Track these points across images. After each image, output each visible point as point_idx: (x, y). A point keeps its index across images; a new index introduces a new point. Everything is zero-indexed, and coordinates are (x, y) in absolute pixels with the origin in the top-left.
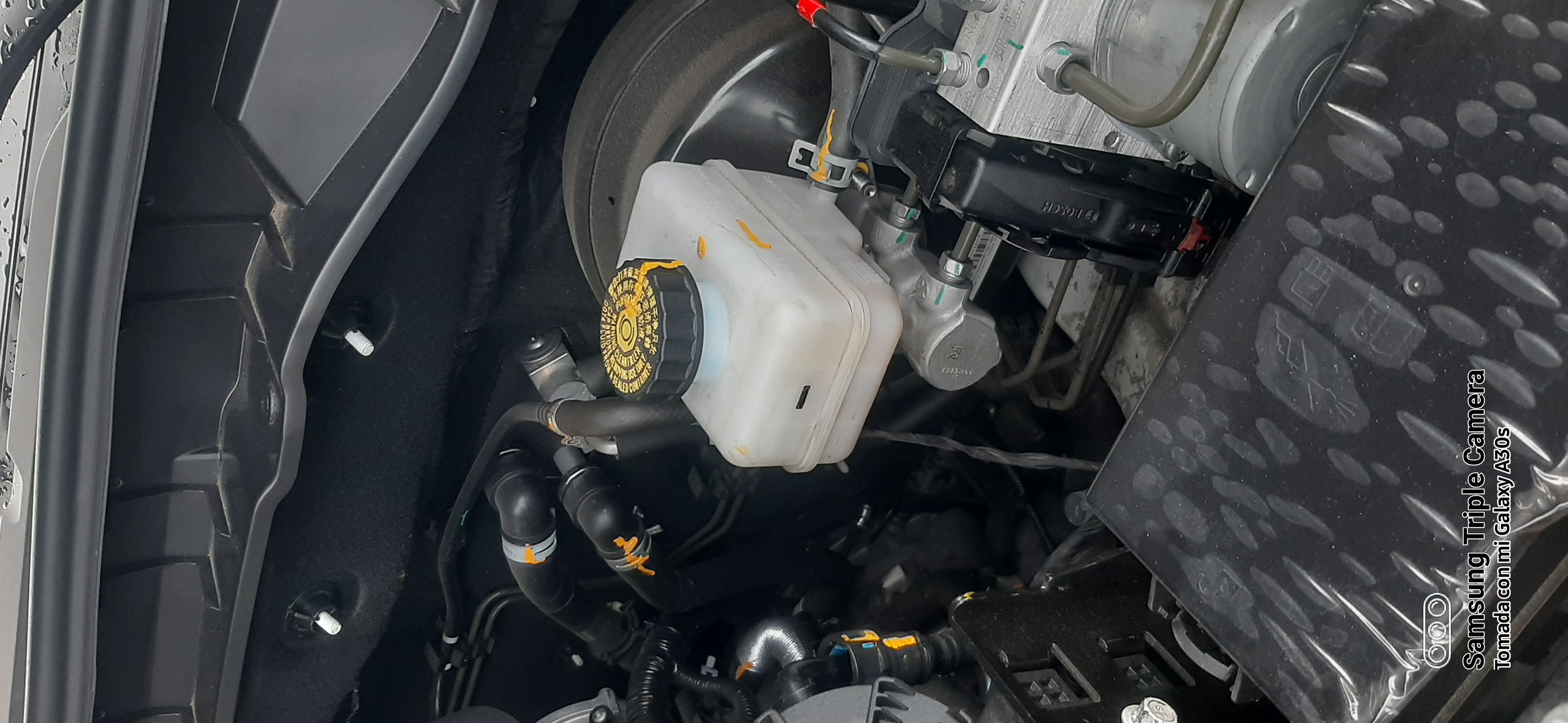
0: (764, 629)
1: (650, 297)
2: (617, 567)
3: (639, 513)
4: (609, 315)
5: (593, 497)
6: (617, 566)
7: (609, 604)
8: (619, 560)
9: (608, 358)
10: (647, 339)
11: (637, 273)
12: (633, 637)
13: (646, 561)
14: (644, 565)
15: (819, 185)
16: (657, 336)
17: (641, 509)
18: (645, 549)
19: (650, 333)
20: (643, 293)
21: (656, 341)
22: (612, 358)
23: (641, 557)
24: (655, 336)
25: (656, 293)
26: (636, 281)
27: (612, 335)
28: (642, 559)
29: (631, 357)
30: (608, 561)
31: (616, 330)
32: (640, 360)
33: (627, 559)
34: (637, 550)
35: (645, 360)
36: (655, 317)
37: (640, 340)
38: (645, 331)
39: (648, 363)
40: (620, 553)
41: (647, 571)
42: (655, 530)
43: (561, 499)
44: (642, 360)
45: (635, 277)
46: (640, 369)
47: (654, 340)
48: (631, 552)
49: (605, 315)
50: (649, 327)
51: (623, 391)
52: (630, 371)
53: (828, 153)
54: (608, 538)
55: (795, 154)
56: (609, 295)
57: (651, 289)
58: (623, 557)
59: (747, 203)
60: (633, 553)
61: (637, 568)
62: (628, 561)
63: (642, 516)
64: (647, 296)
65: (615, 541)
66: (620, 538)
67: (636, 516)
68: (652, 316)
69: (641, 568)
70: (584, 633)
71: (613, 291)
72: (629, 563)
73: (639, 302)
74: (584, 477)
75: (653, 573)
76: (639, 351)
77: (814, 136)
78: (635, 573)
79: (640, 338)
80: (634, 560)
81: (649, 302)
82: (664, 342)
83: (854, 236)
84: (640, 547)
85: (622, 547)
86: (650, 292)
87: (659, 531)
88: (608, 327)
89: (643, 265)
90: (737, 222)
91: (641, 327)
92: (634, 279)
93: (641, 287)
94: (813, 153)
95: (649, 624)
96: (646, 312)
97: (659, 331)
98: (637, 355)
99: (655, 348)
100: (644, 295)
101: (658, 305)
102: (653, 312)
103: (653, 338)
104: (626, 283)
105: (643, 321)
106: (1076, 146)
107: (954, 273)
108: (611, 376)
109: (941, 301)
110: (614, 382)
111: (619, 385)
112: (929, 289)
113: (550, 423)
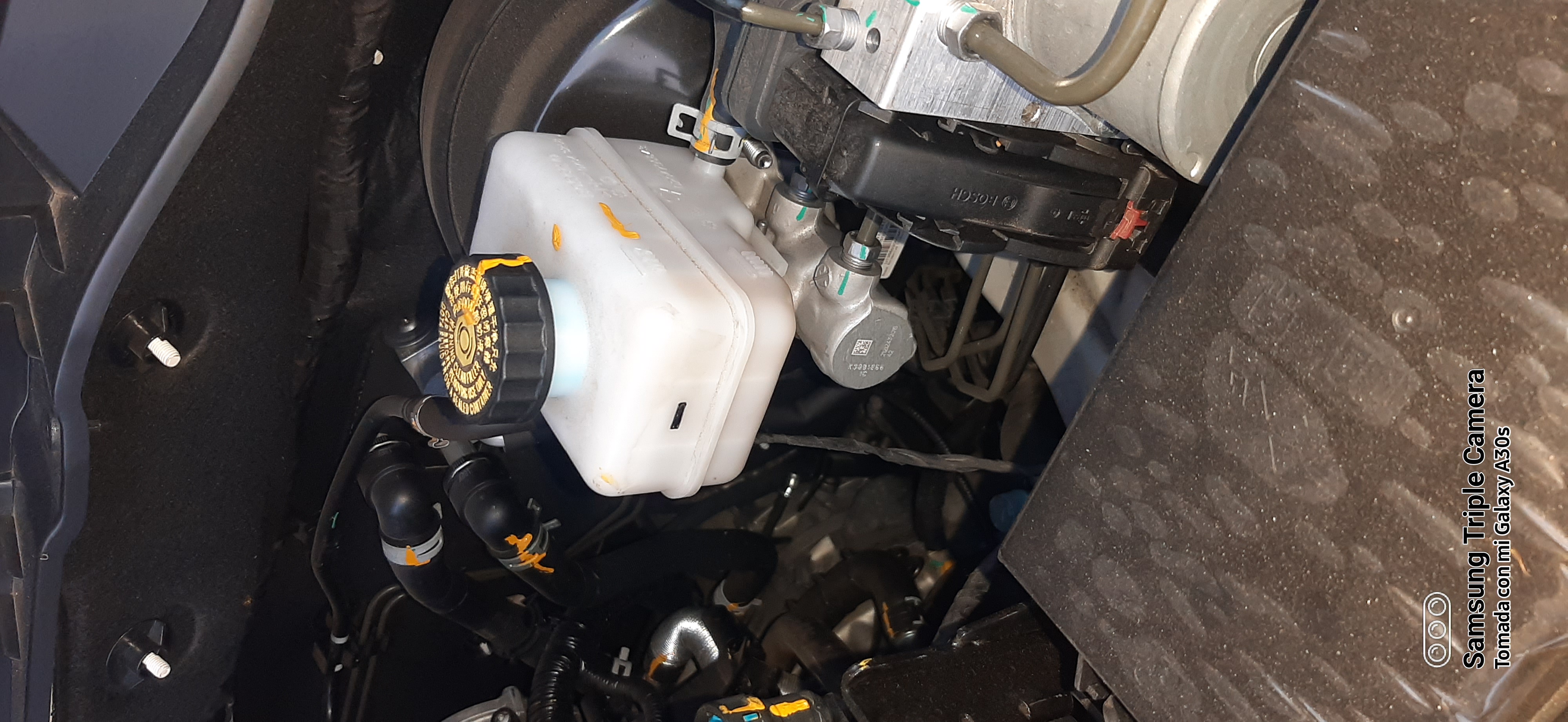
0: (680, 620)
1: (489, 303)
2: (511, 566)
3: (534, 506)
4: (446, 320)
5: (481, 491)
7: (510, 598)
8: (512, 560)
9: (448, 371)
10: (487, 353)
11: (473, 272)
12: (538, 632)
13: (543, 559)
14: (540, 563)
15: (704, 157)
16: (497, 350)
17: (537, 501)
18: (541, 546)
19: (489, 346)
20: (481, 297)
21: (497, 356)
22: (451, 372)
23: (537, 555)
24: (494, 350)
25: (495, 299)
26: (473, 282)
27: (451, 344)
28: (538, 558)
29: (470, 373)
30: (501, 560)
31: (453, 339)
32: (480, 377)
33: (522, 557)
34: (532, 548)
35: (485, 378)
36: (494, 327)
37: (478, 353)
38: (484, 343)
39: (488, 382)
40: (512, 551)
41: (545, 569)
42: (553, 524)
43: (446, 494)
44: (482, 377)
45: (472, 277)
46: (481, 388)
47: (494, 355)
48: (525, 551)
49: (443, 320)
50: (488, 339)
51: (464, 412)
52: (470, 389)
53: (711, 119)
54: (499, 536)
55: (675, 120)
56: (447, 296)
57: (489, 293)
58: (517, 556)
60: (527, 552)
61: (533, 567)
62: (523, 560)
63: (538, 509)
64: (485, 301)
65: (506, 539)
66: (512, 536)
67: (532, 510)
68: (491, 326)
69: (538, 566)
71: (451, 287)
72: (524, 562)
73: (477, 308)
74: (471, 469)
75: (551, 570)
76: (478, 367)
77: (696, 100)
78: (531, 571)
79: (479, 351)
80: (530, 559)
81: (487, 308)
82: (505, 358)
84: (535, 544)
85: (515, 545)
86: (488, 297)
87: (557, 525)
88: (446, 335)
89: (480, 263)
90: (599, 206)
91: (479, 337)
92: (471, 280)
93: (478, 291)
94: (694, 119)
95: (554, 620)
96: (484, 320)
97: (499, 344)
98: (477, 371)
99: (495, 364)
100: (482, 300)
101: (497, 313)
102: (492, 321)
103: (493, 352)
104: (462, 283)
106: (988, 121)
107: (859, 256)
108: (451, 393)
109: (845, 291)
110: (455, 400)
111: (459, 404)
112: (830, 276)
113: (414, 423)
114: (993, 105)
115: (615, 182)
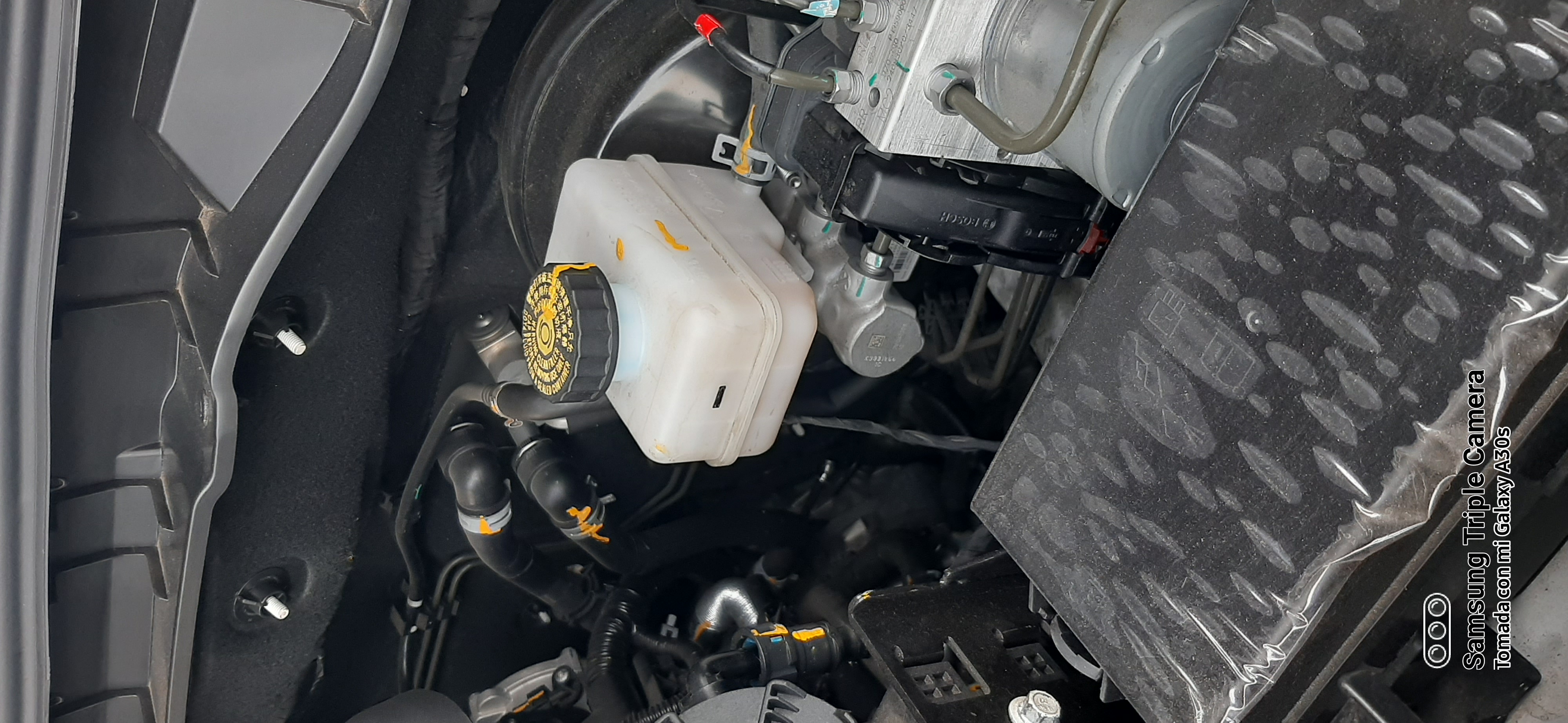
0: (722, 590)
1: (563, 298)
3: (592, 482)
5: (545, 470)
6: (571, 534)
7: (569, 568)
8: (573, 529)
10: (564, 339)
11: (549, 277)
12: (594, 598)
13: (601, 529)
14: (599, 533)
15: (742, 178)
16: (573, 337)
17: (595, 478)
18: (598, 517)
19: (566, 332)
20: (557, 295)
21: (573, 341)
23: (595, 525)
25: (569, 295)
26: (550, 285)
27: (533, 337)
28: (596, 528)
29: (551, 359)
30: (563, 530)
33: (581, 528)
34: (590, 519)
35: (564, 360)
36: (569, 317)
37: (557, 341)
38: (561, 331)
39: (566, 362)
40: (573, 522)
41: (601, 538)
42: (609, 499)
43: (515, 470)
44: (561, 359)
45: (549, 281)
46: (560, 369)
48: (584, 522)
50: (564, 326)
51: (546, 392)
52: (552, 373)
53: (749, 147)
54: (562, 508)
55: (718, 149)
57: (564, 291)
58: (576, 526)
59: (668, 201)
60: (586, 522)
61: (591, 536)
62: (582, 530)
63: (596, 485)
65: (568, 511)
66: (573, 508)
67: (590, 485)
68: (566, 316)
69: (595, 536)
70: (546, 596)
71: (531, 298)
72: (583, 532)
73: (554, 305)
74: (537, 449)
75: (607, 540)
76: (557, 352)
77: (736, 132)
78: (590, 540)
79: (558, 339)
80: (588, 529)
81: (563, 303)
82: (580, 339)
83: (775, 231)
84: (593, 516)
85: (576, 517)
86: (563, 294)
87: (612, 500)
89: (554, 270)
90: (655, 223)
91: (558, 328)
92: (547, 283)
93: (554, 290)
94: (735, 147)
95: (608, 587)
96: (561, 312)
97: (574, 331)
98: (557, 356)
99: (571, 346)
100: (558, 297)
101: (572, 306)
102: (567, 311)
103: (570, 338)
104: (541, 288)
105: (559, 322)
106: (969, 159)
107: (873, 264)
108: (533, 376)
109: (862, 293)
110: (537, 384)
111: (540, 385)
112: (850, 281)
113: (492, 406)
114: (973, 146)
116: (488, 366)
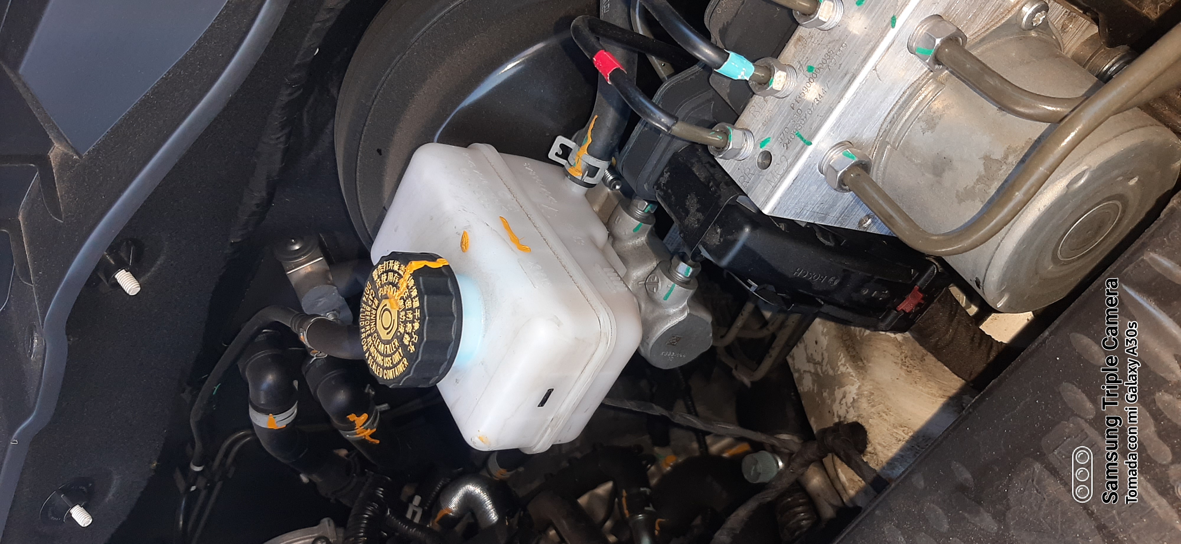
0: (466, 485)
1: (414, 297)
2: (348, 436)
4: (371, 297)
7: (337, 451)
8: (350, 432)
9: (366, 338)
10: (407, 336)
11: (401, 270)
13: (374, 433)
14: (372, 436)
15: (573, 179)
16: (417, 337)
18: (373, 423)
19: (410, 331)
20: (407, 290)
21: (416, 341)
22: (370, 339)
23: (369, 429)
24: (415, 336)
25: (420, 295)
26: (401, 276)
27: (372, 318)
28: (369, 432)
29: (388, 346)
30: (342, 432)
31: (376, 314)
32: (397, 352)
33: (358, 431)
34: (366, 424)
35: (402, 355)
36: (417, 318)
37: (400, 335)
38: (405, 327)
39: (405, 359)
40: (351, 426)
41: (373, 440)
43: (304, 375)
44: (399, 353)
46: (396, 361)
47: (413, 339)
48: (360, 426)
49: (367, 296)
50: (409, 325)
52: (387, 359)
53: (587, 152)
54: (343, 413)
55: (555, 148)
56: (373, 279)
57: (416, 290)
58: (354, 429)
60: (362, 427)
61: (364, 438)
63: (373, 391)
64: (411, 295)
65: (348, 416)
66: (353, 414)
67: (369, 392)
68: (414, 316)
69: (368, 438)
71: (377, 276)
72: (358, 434)
73: (402, 298)
75: (377, 441)
76: (397, 344)
77: (575, 135)
78: (362, 440)
79: (399, 332)
80: (363, 432)
81: (412, 302)
82: (423, 344)
83: (601, 233)
84: (369, 421)
85: (354, 421)
86: (414, 292)
87: (386, 408)
88: (369, 309)
89: (410, 261)
90: (500, 219)
91: (401, 322)
92: (399, 274)
93: (405, 285)
94: (572, 150)
95: (368, 472)
96: (408, 310)
97: (419, 332)
98: (395, 347)
99: (413, 346)
100: (408, 293)
101: (421, 307)
102: (415, 313)
103: (413, 337)
104: (390, 274)
105: (404, 318)
106: (835, 226)
107: (683, 273)
108: (367, 355)
109: (669, 298)
110: (369, 362)
111: (374, 366)
112: (660, 285)
113: (302, 337)
115: (509, 196)
116: (293, 285)
